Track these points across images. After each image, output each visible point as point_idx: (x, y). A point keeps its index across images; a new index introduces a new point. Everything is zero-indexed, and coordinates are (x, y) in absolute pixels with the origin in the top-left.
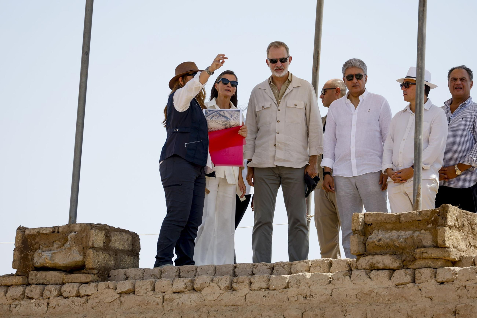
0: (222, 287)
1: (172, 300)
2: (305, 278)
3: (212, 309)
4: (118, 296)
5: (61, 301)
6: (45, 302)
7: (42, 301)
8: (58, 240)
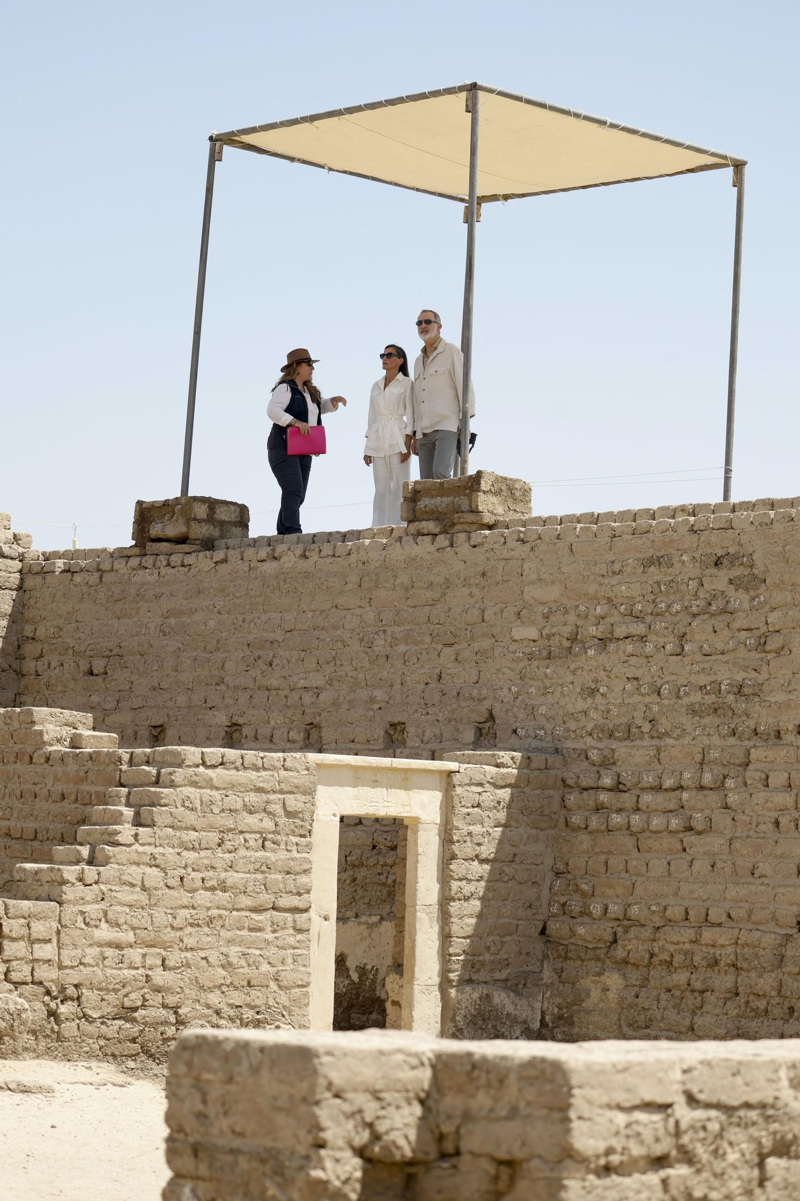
0: (297, 555)
1: (256, 568)
2: (364, 545)
3: (289, 576)
4: (214, 565)
5: (170, 571)
6: (156, 571)
7: (155, 571)
8: (168, 513)
